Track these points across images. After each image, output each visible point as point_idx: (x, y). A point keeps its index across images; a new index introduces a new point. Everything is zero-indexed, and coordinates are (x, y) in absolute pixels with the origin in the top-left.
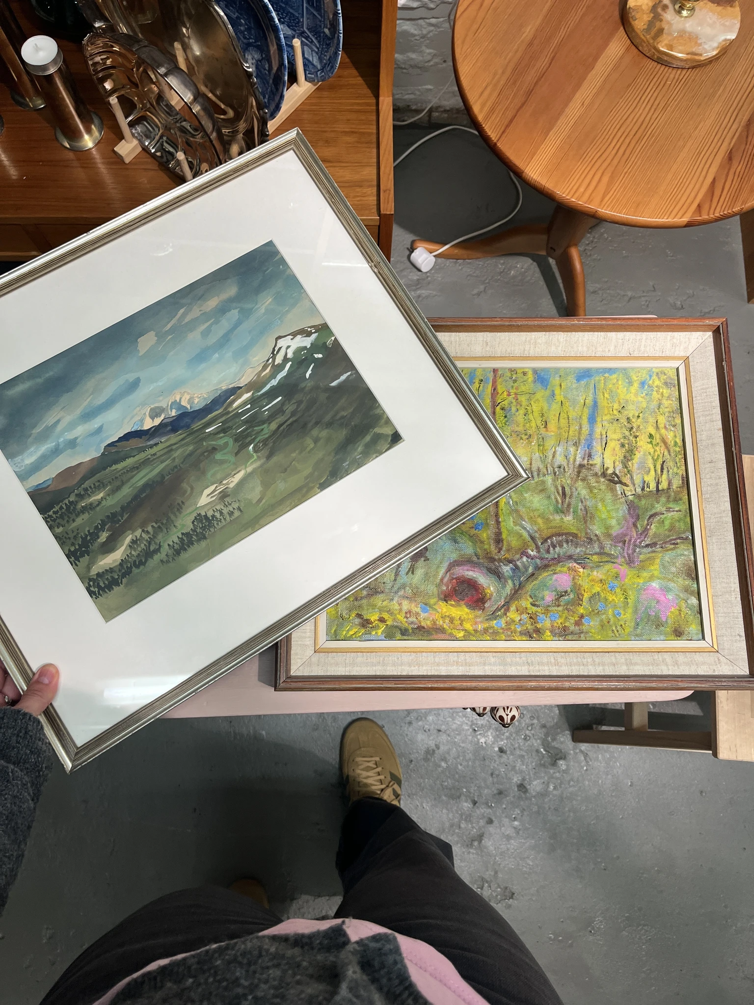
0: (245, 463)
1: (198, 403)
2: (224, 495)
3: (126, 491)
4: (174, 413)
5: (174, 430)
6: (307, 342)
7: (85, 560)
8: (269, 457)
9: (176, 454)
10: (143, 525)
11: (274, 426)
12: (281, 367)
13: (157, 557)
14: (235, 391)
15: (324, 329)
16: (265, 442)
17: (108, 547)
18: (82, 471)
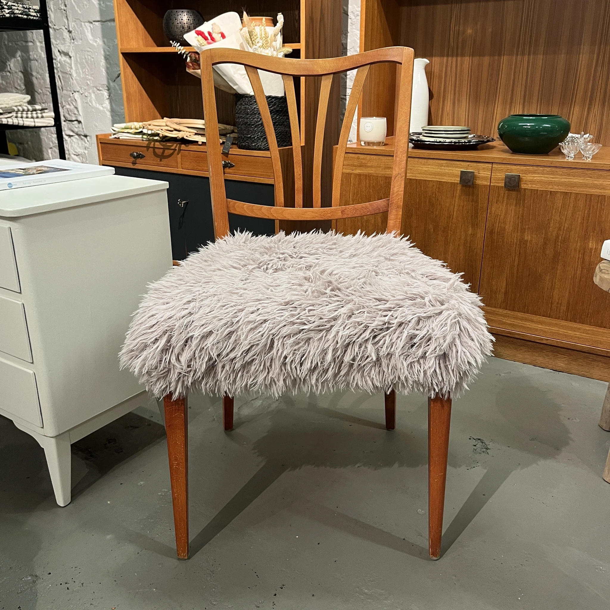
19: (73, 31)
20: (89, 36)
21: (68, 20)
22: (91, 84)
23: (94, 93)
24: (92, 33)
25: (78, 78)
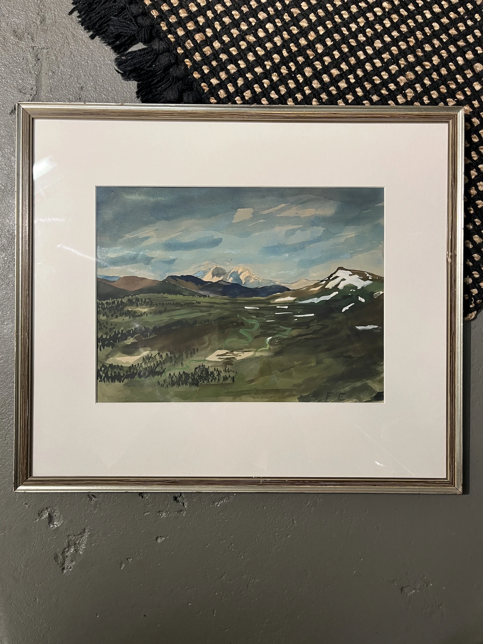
0: (257, 348)
1: (252, 284)
2: (229, 362)
3: (164, 318)
4: (230, 280)
5: (223, 293)
6: (360, 284)
7: (109, 349)
8: (277, 354)
9: (214, 312)
10: (161, 350)
11: (295, 332)
12: (329, 292)
13: (157, 378)
14: (283, 290)
15: (379, 281)
16: (281, 340)
17: (129, 350)
18: (144, 285)
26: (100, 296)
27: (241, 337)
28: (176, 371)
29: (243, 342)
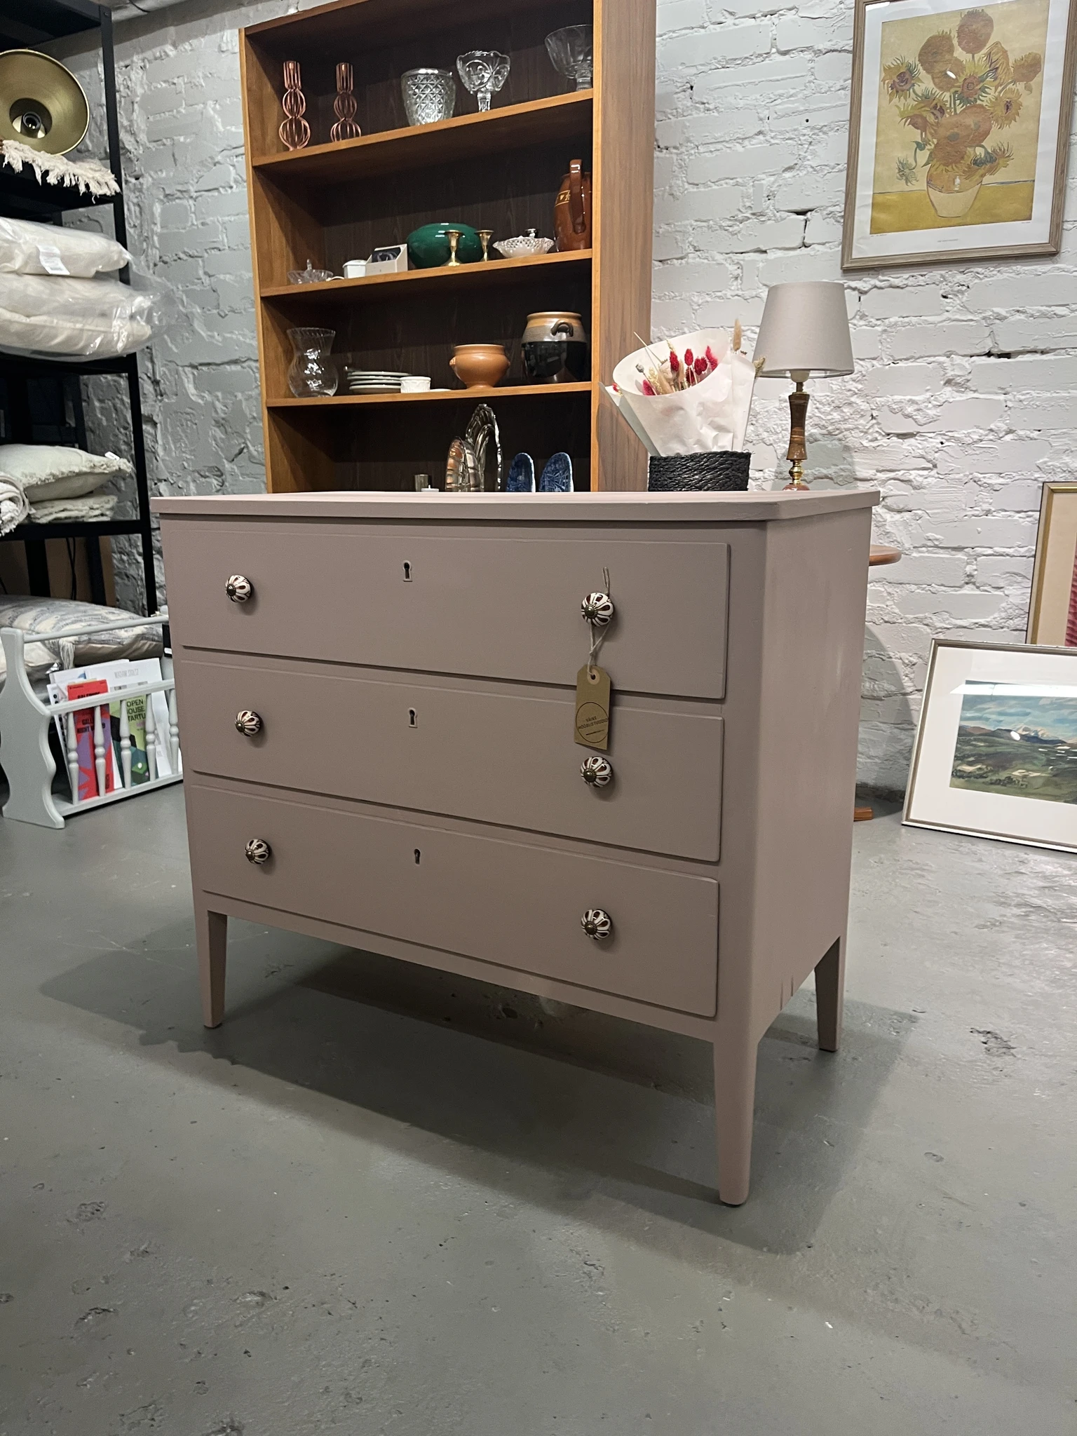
0: (1043, 772)
1: (1045, 737)
2: (1025, 777)
3: (992, 750)
4: (1033, 734)
5: (1027, 741)
7: (960, 762)
8: (1055, 776)
10: (988, 766)
11: (1067, 766)
13: (984, 779)
14: (1063, 743)
16: (1058, 769)
17: (970, 764)
18: (983, 732)
19: (162, 381)
20: (191, 389)
21: (152, 362)
22: (189, 465)
23: (194, 481)
24: (195, 383)
25: (167, 458)
26: (959, 735)
27: (1034, 764)
28: (994, 778)
29: (1035, 768)
